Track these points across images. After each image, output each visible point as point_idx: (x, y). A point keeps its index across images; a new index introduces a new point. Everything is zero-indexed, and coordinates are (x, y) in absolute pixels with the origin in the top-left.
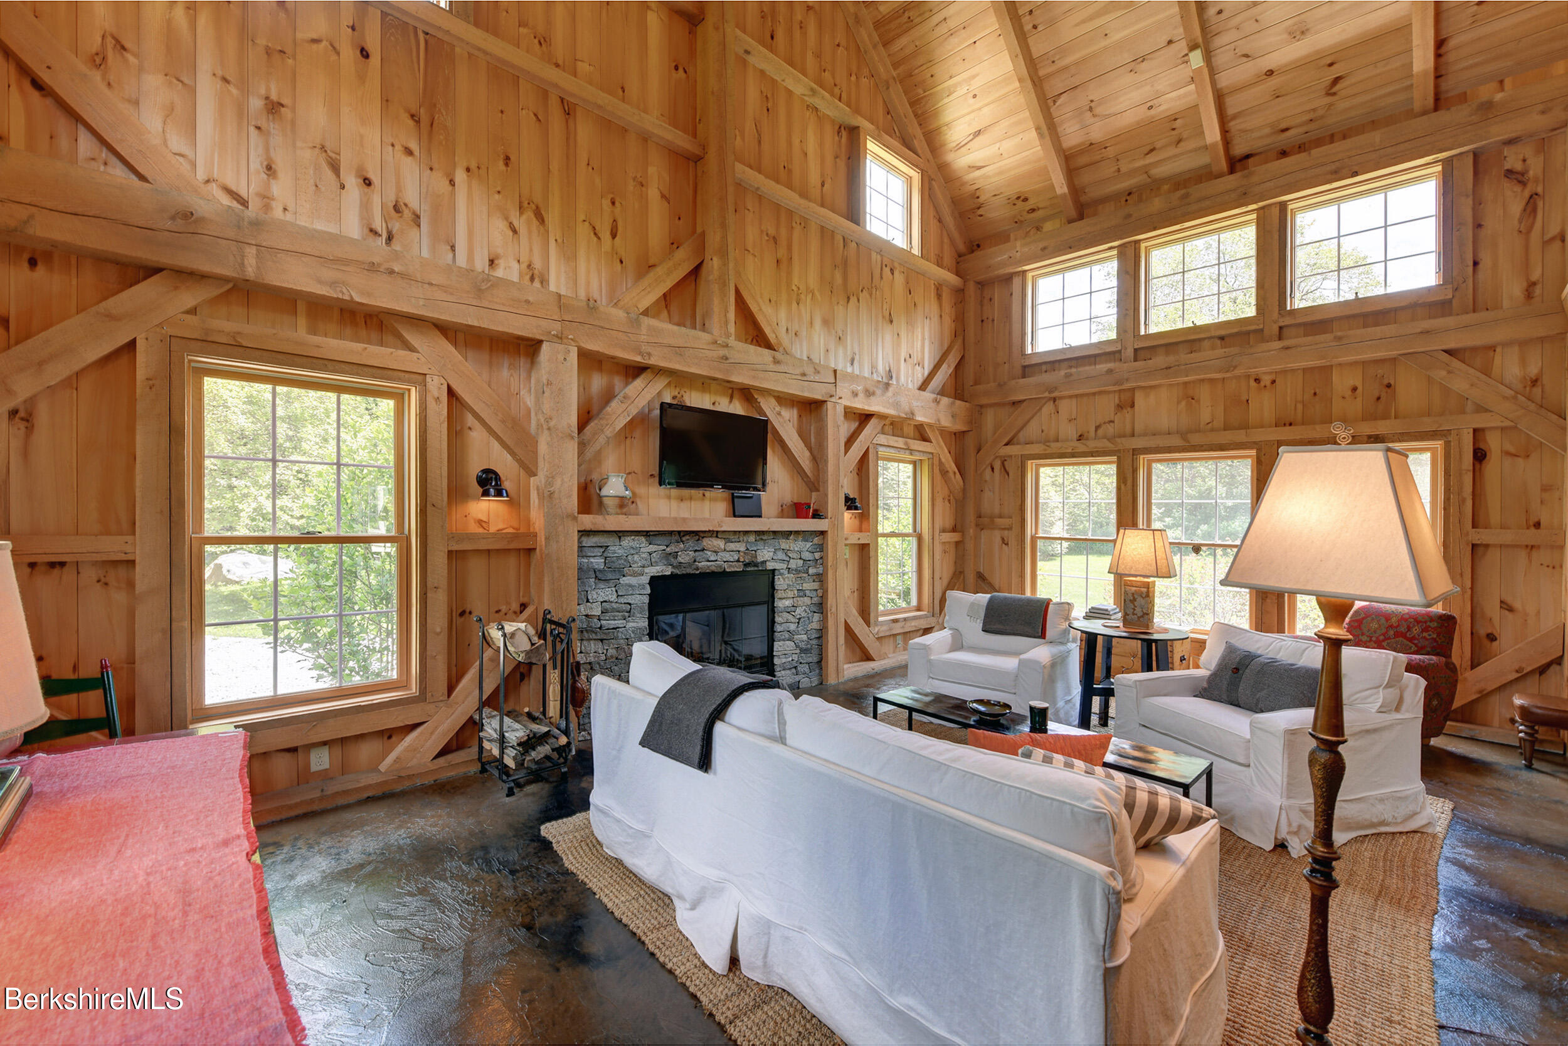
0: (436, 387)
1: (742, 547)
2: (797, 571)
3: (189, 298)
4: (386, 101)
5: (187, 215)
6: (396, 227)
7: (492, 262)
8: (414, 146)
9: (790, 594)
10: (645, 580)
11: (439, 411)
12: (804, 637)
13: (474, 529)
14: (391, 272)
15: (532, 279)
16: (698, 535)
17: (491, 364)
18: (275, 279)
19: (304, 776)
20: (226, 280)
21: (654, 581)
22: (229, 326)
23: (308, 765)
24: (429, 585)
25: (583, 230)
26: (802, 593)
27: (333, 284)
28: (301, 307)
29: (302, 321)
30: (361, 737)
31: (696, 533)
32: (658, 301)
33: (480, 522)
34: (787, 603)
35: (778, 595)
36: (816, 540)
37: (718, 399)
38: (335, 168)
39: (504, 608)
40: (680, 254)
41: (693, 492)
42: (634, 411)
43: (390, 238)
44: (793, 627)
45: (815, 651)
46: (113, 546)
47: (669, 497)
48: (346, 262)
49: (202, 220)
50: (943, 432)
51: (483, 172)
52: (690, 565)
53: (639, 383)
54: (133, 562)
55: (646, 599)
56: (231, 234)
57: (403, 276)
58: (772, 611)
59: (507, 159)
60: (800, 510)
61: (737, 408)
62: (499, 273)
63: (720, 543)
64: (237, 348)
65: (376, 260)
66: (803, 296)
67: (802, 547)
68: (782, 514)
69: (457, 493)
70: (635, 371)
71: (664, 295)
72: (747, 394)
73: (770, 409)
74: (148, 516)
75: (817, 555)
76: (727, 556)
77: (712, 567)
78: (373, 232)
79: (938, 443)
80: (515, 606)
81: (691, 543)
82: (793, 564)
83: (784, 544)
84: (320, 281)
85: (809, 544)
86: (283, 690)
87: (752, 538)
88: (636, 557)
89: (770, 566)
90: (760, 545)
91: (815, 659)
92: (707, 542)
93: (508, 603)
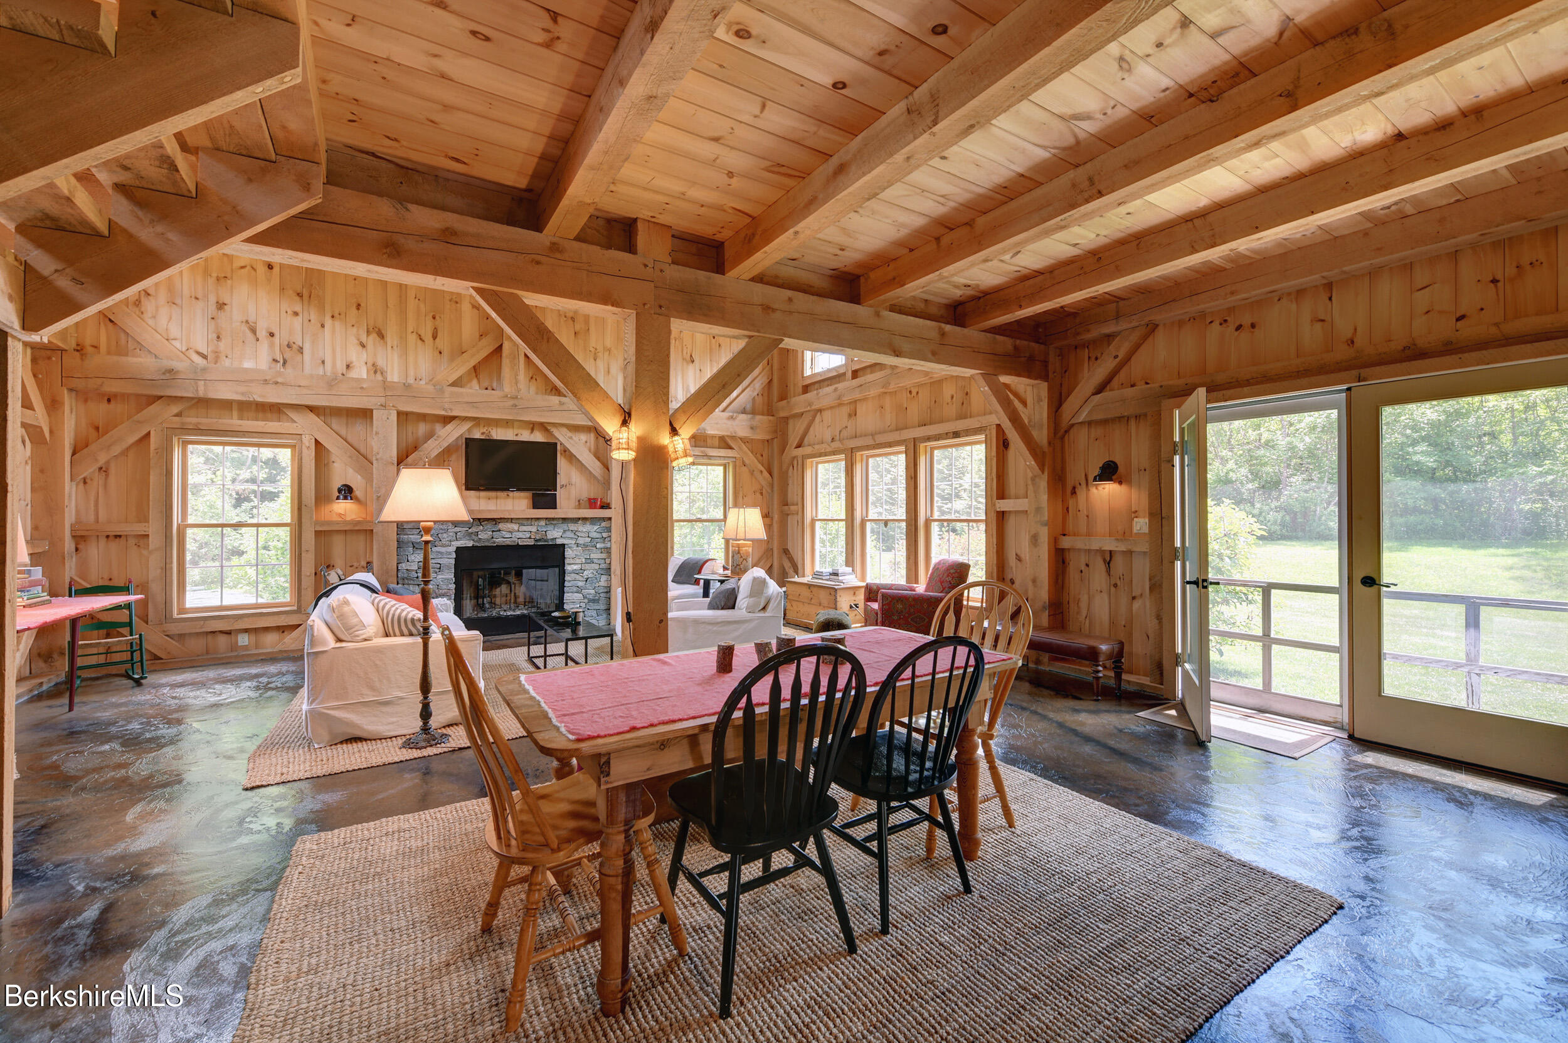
0: (308, 442)
1: (534, 529)
2: (585, 546)
3: (175, 409)
4: (282, 289)
5: (170, 371)
6: (288, 355)
7: (348, 366)
8: (298, 308)
9: (578, 561)
10: (453, 549)
11: (309, 455)
12: (593, 592)
13: (335, 518)
14: (277, 383)
15: (375, 372)
16: (495, 521)
17: (347, 424)
18: (212, 395)
19: (234, 647)
20: (192, 398)
21: (459, 550)
22: (194, 420)
23: (237, 642)
24: (303, 549)
25: (412, 338)
26: (590, 561)
27: (243, 394)
28: (235, 406)
29: (235, 413)
30: (266, 629)
31: (494, 519)
32: (469, 371)
33: (340, 515)
34: (575, 567)
35: (567, 561)
36: (604, 524)
37: (520, 431)
38: (254, 331)
39: (355, 564)
40: (484, 341)
41: (499, 494)
42: (445, 445)
43: (285, 362)
44: (580, 584)
45: (603, 601)
46: (139, 529)
47: (479, 498)
48: (252, 381)
49: (178, 372)
50: (744, 440)
51: (343, 316)
52: (488, 540)
53: (449, 427)
54: (148, 536)
55: (453, 562)
56: (191, 376)
57: (282, 384)
58: (562, 574)
59: (358, 306)
60: (592, 503)
61: (538, 437)
62: (353, 374)
63: (515, 527)
64: (198, 430)
65: (268, 378)
66: (600, 354)
67: (593, 530)
68: (579, 505)
69: (322, 498)
70: (447, 420)
71: (474, 367)
72: (543, 427)
73: (562, 437)
74: (154, 514)
75: (605, 535)
76: (520, 535)
77: (508, 542)
78: (275, 361)
79: (740, 448)
80: (364, 563)
81: (489, 526)
82: (581, 541)
83: (572, 527)
84: (237, 393)
85: (596, 527)
86: (225, 603)
87: (543, 523)
88: (445, 535)
89: (559, 542)
90: (550, 528)
91: (603, 607)
92: (501, 526)
93: (358, 561)
